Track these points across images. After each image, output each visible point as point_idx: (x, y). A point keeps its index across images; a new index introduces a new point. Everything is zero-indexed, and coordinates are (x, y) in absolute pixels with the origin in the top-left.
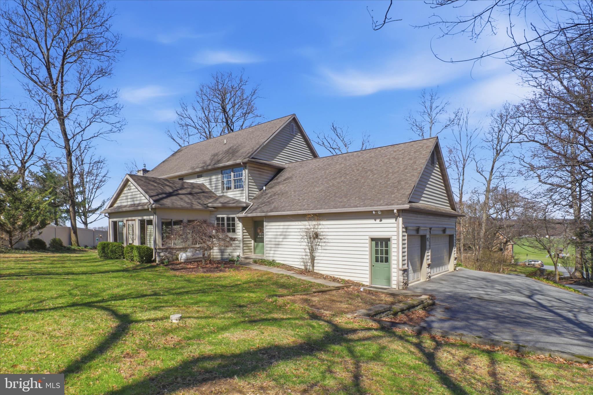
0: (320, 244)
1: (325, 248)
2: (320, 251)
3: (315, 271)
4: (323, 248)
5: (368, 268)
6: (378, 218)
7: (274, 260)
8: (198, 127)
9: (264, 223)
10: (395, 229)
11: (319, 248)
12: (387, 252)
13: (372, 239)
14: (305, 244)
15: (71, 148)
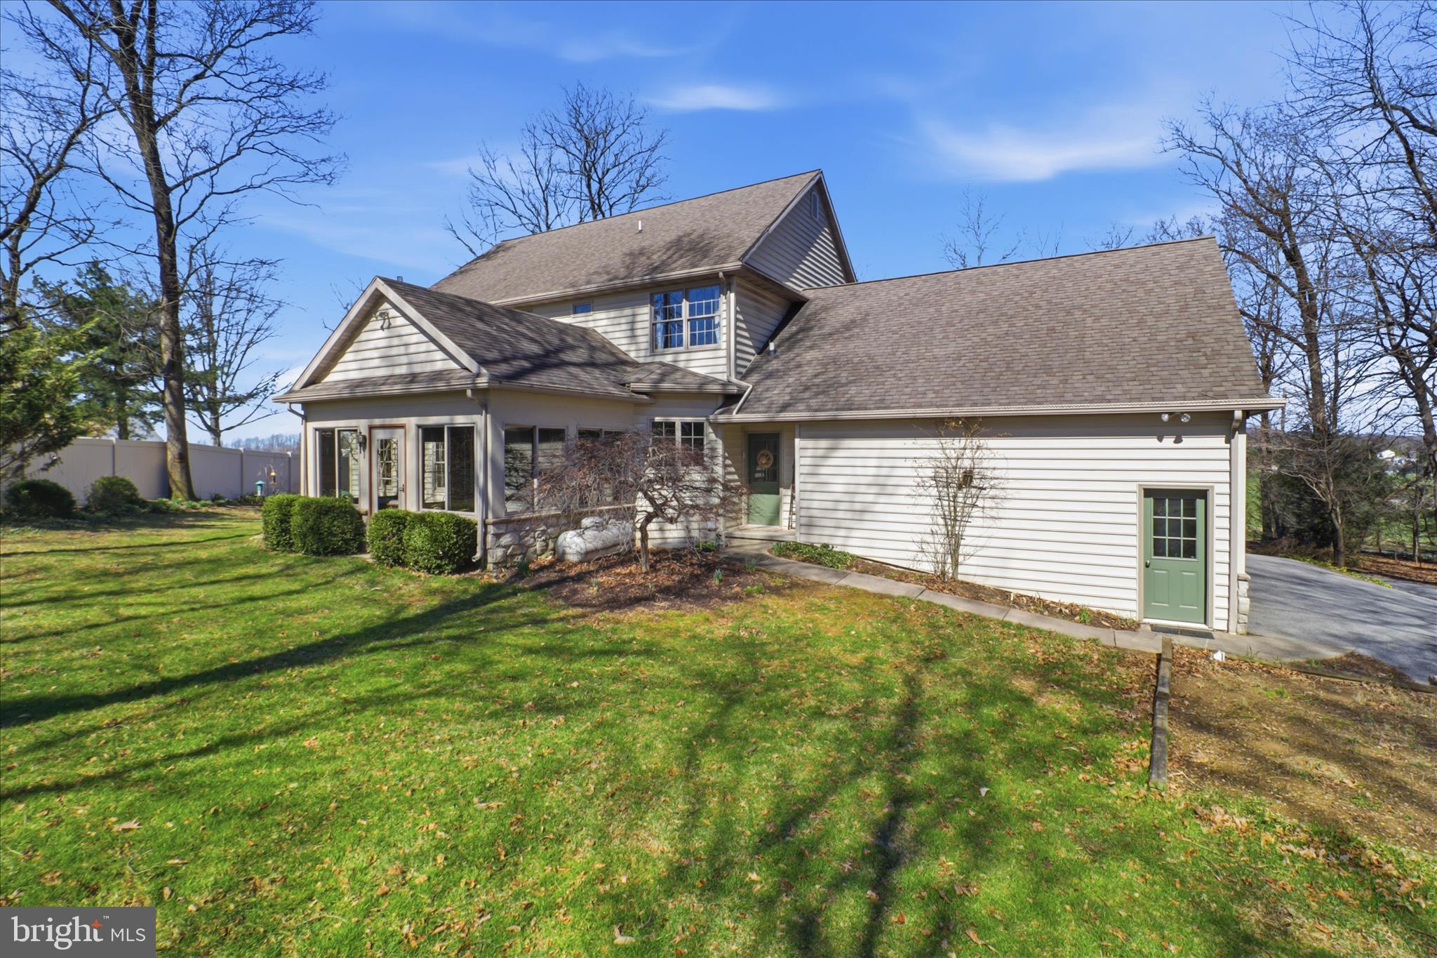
0: (980, 503)
1: (994, 513)
2: (975, 522)
3: (960, 578)
4: (989, 513)
5: (1134, 573)
6: (1169, 434)
7: (825, 546)
8: (521, 209)
9: (797, 441)
10: (1226, 466)
11: (975, 512)
12: (1191, 529)
13: (1148, 492)
14: (930, 501)
15: (174, 214)
